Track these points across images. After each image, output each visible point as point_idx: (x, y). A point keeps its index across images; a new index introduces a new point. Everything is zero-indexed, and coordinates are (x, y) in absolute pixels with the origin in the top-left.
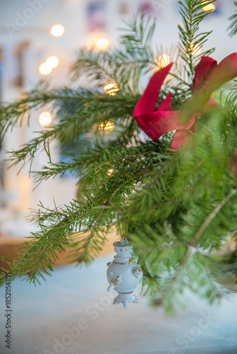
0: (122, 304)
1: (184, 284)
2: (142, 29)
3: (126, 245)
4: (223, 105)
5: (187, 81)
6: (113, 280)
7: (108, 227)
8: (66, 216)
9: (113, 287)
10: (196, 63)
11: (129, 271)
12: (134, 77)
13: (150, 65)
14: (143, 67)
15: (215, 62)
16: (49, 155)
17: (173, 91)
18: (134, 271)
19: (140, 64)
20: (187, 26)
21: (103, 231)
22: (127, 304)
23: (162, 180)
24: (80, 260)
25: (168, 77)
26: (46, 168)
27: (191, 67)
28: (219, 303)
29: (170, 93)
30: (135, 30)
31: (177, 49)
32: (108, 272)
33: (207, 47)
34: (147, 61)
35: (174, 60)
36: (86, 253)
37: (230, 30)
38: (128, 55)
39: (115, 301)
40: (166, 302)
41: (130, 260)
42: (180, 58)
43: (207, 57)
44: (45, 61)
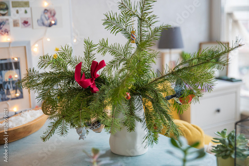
15: (98, 63)
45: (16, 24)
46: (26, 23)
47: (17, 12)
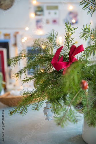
0: (48, 120)
1: (67, 118)
2: (54, 35)
3: (49, 103)
4: (78, 59)
5: (67, 52)
6: (45, 113)
7: (44, 99)
8: (31, 94)
9: (45, 115)
10: (70, 47)
11: (50, 110)
12: (51, 50)
13: (56, 46)
14: (54, 47)
15: (76, 47)
16: (26, 75)
17: (63, 54)
18: (51, 110)
19: (53, 46)
20: (67, 36)
21: (42, 100)
22: (50, 120)
23: (60, 85)
24: (36, 109)
25: (62, 50)
26: (25, 79)
27: (69, 48)
28: (77, 123)
29: (62, 55)
30: (52, 35)
31: (64, 42)
32: (44, 110)
33: (73, 42)
34: (55, 45)
35: (63, 45)
36: (37, 107)
37: (80, 37)
38: (50, 43)
39: (46, 119)
40: (61, 124)
41: (50, 107)
42: (65, 45)
43: (73, 45)
44: (23, 39)
45: (48, 22)
46: (55, 21)
47: (49, 13)
